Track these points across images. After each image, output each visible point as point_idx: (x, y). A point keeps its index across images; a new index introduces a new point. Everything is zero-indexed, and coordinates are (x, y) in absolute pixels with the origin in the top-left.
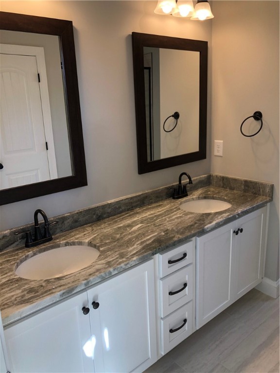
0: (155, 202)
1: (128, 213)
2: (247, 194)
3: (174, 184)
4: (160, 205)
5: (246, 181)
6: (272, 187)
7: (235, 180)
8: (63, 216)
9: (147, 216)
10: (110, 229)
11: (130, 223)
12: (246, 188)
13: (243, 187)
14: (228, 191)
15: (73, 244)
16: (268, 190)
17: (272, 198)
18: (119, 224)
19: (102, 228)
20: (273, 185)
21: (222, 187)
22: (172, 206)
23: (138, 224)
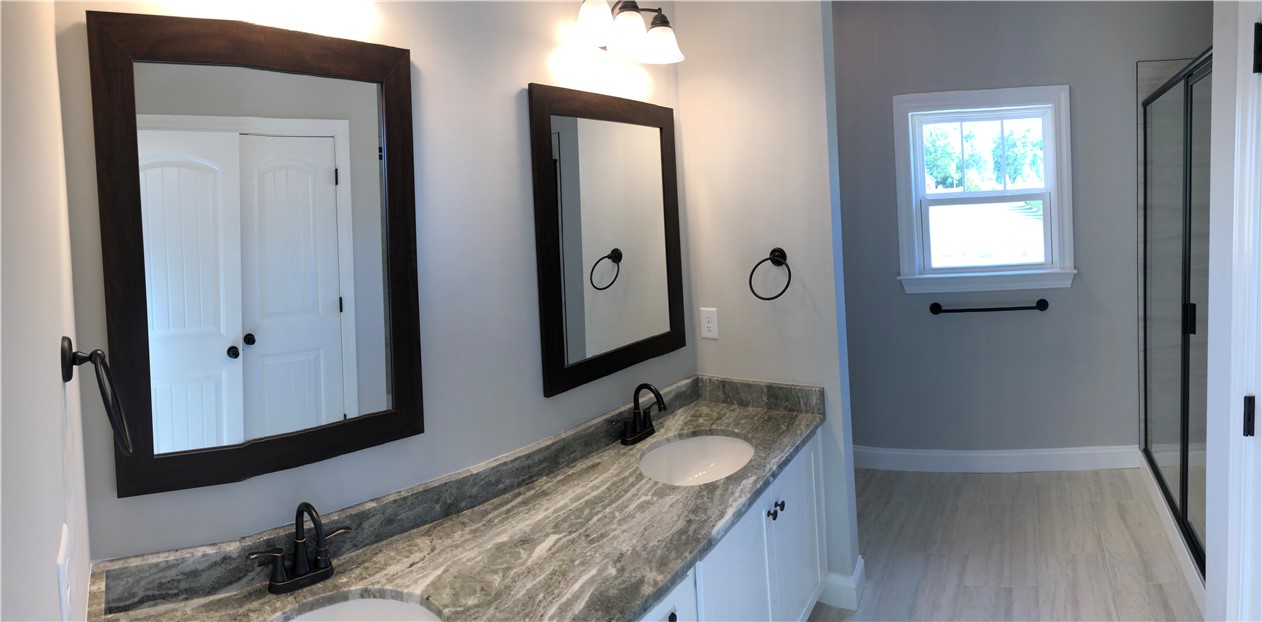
0: (584, 456)
1: (519, 494)
2: (774, 413)
3: (622, 409)
4: (594, 467)
5: (770, 387)
6: (822, 393)
7: (748, 386)
8: (361, 509)
9: (566, 505)
10: (476, 551)
11: (528, 529)
12: (773, 400)
13: (765, 398)
14: (738, 411)
15: (381, 594)
16: (814, 400)
17: (824, 414)
18: (498, 534)
19: (457, 547)
20: (823, 389)
21: (723, 402)
22: (624, 469)
23: (547, 535)
